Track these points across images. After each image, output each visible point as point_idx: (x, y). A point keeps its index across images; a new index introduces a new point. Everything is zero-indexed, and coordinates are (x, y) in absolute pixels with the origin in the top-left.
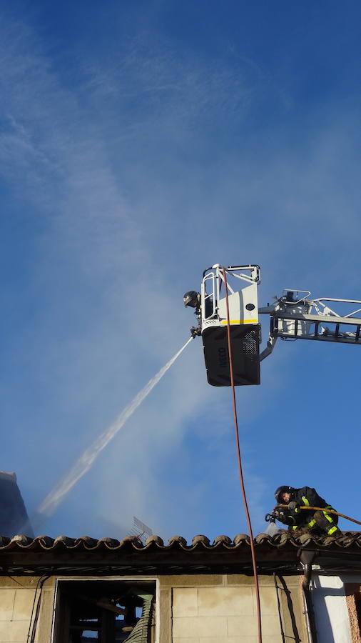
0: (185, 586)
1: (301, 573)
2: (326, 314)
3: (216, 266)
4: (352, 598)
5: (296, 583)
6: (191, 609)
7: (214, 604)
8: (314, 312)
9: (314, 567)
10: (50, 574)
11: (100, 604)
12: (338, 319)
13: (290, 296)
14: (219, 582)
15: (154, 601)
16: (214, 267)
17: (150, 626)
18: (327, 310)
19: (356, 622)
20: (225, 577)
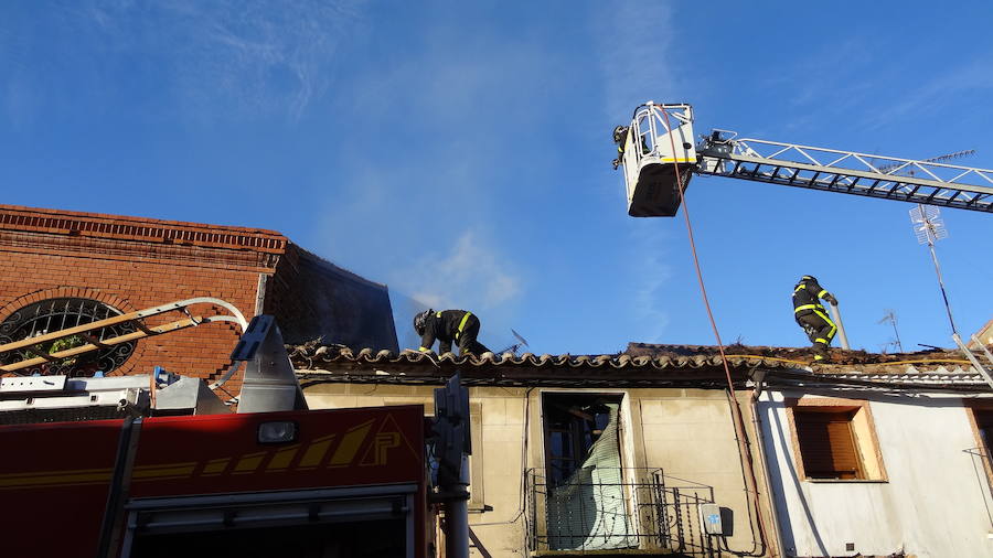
0: (651, 398)
1: (751, 388)
2: (748, 155)
3: (650, 103)
4: (790, 410)
5: (745, 398)
6: (657, 417)
7: (676, 414)
8: (738, 152)
9: (764, 384)
10: (534, 386)
11: (572, 411)
12: (760, 159)
13: (716, 135)
14: (679, 395)
15: (619, 409)
16: (648, 104)
17: (619, 431)
18: (750, 151)
19: (795, 429)
20: (683, 390)
